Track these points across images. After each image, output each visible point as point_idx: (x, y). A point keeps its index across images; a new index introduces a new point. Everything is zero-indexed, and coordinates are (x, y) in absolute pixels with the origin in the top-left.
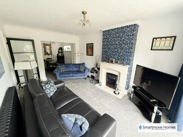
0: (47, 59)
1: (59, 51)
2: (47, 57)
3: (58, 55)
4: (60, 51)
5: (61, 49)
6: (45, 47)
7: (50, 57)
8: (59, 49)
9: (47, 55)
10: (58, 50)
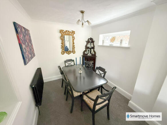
0: (65, 62)
1: (87, 45)
2: (66, 57)
3: (84, 52)
4: (89, 46)
5: (91, 41)
6: (62, 39)
7: (71, 56)
8: (88, 42)
9: (65, 54)
10: (85, 43)
